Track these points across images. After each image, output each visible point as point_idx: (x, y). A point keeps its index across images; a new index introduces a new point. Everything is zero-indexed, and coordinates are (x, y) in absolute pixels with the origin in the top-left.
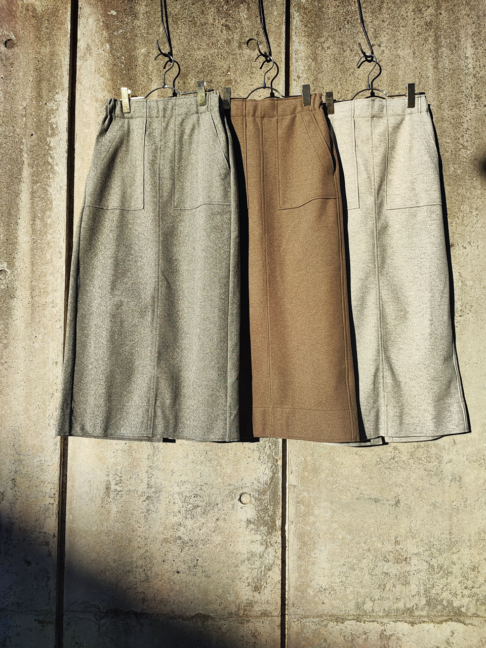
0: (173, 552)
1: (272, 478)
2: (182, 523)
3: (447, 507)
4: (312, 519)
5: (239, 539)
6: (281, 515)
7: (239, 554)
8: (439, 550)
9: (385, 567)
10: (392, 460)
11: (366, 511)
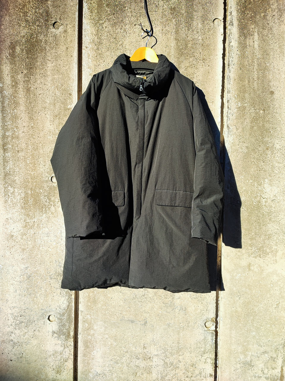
0: (8, 348)
1: (68, 306)
2: (13, 332)
3: (176, 326)
4: (92, 332)
5: (48, 343)
6: (73, 329)
7: (48, 352)
8: (171, 353)
9: (137, 363)
10: (143, 297)
11: (126, 328)
